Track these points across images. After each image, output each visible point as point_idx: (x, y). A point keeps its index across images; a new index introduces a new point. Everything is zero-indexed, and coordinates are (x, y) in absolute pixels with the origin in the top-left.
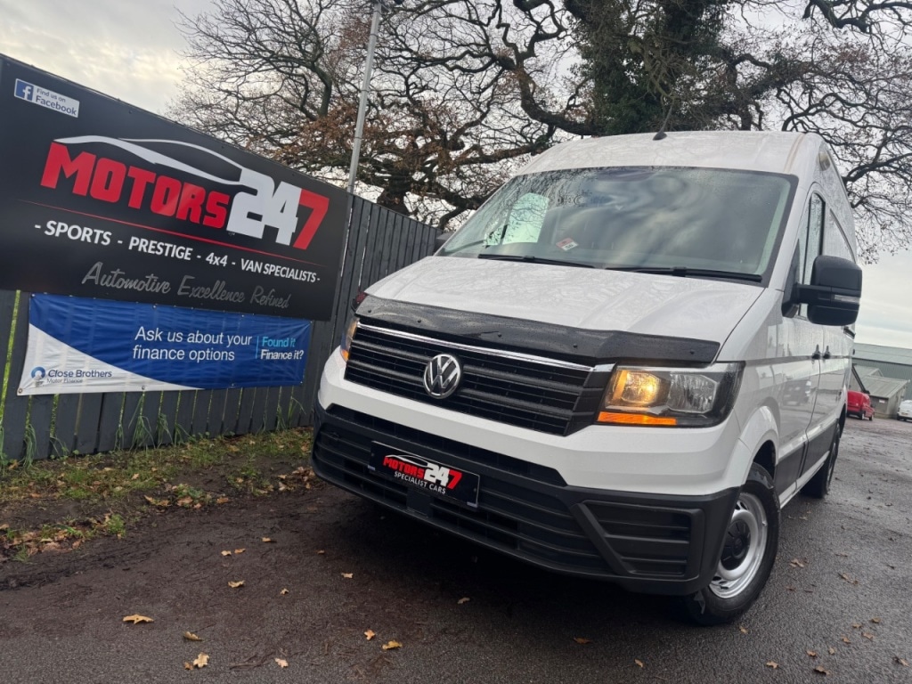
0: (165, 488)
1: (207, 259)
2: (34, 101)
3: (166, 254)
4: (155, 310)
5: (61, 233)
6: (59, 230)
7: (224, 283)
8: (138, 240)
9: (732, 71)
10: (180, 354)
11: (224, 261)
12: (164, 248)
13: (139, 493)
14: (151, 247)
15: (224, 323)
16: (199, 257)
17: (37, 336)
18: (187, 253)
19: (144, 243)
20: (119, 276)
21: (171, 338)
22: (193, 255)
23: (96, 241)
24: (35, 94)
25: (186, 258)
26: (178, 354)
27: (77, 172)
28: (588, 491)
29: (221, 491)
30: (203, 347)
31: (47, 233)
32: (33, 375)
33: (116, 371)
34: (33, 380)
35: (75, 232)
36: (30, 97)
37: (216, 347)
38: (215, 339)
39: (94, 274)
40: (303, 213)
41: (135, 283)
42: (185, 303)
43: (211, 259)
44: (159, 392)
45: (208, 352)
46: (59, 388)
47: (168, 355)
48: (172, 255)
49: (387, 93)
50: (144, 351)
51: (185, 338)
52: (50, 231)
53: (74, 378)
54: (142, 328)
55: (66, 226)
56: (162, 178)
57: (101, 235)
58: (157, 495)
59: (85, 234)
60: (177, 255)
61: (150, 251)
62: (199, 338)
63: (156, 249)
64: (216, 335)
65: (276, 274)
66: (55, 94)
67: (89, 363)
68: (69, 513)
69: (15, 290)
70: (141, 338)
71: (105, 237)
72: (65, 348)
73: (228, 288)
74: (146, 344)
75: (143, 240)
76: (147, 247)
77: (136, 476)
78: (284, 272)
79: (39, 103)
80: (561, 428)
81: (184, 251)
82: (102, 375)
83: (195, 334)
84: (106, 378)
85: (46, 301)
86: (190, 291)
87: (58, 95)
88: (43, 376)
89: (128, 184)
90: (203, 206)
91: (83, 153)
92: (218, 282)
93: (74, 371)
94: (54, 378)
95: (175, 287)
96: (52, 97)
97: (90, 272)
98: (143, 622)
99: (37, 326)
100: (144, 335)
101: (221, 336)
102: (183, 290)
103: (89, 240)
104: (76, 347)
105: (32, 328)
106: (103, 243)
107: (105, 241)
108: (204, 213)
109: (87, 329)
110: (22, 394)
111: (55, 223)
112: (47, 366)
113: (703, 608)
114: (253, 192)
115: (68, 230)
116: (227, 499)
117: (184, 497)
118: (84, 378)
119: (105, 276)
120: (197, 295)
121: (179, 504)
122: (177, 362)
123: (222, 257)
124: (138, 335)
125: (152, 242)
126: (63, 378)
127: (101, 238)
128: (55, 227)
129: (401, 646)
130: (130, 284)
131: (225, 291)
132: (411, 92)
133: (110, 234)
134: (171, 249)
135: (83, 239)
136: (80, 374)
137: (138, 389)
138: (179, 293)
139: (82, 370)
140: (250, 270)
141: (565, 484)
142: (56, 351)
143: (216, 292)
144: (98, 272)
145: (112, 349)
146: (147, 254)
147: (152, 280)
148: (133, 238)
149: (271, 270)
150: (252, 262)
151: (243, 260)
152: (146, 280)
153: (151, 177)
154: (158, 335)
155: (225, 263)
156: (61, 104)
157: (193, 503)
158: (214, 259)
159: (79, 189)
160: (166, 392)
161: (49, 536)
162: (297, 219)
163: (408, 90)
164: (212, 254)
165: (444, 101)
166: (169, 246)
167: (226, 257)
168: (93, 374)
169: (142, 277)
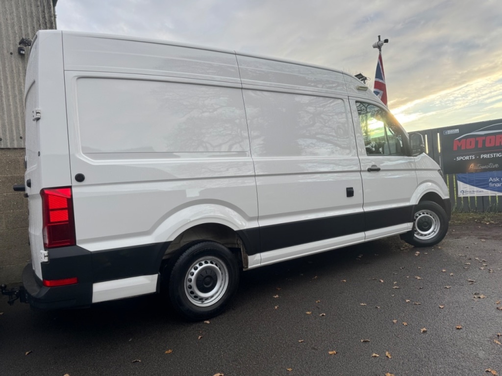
2: (448, 134)
3: (495, 157)
4: (495, 173)
8: (483, 155)
12: (493, 155)
14: (488, 156)
17: (460, 184)
19: (486, 156)
20: (480, 166)
23: (471, 159)
24: (448, 132)
27: (462, 144)
31: (457, 160)
33: (485, 190)
34: (461, 193)
35: (464, 158)
41: (485, 166)
46: (469, 195)
54: (491, 178)
56: (487, 137)
59: (467, 158)
60: (499, 156)
63: (490, 156)
67: (475, 189)
69: (453, 174)
70: (491, 181)
71: (473, 157)
72: (468, 185)
74: (493, 183)
82: (480, 192)
84: (482, 192)
85: (461, 175)
88: (464, 192)
89: (477, 142)
91: (462, 140)
94: (467, 193)
96: (452, 131)
97: (471, 166)
99: (460, 181)
103: (469, 159)
104: (471, 185)
105: (458, 182)
106: (473, 159)
109: (473, 180)
110: (460, 196)
112: (464, 190)
115: (462, 158)
118: (475, 192)
119: (475, 167)
126: (469, 193)
128: (459, 158)
134: (496, 155)
136: (473, 191)
137: (494, 195)
142: (466, 186)
145: (483, 184)
146: (488, 158)
147: (491, 165)
152: (489, 165)
154: (497, 180)
156: (454, 131)
159: (463, 148)
166: (495, 154)
168: (477, 191)
169: (487, 164)
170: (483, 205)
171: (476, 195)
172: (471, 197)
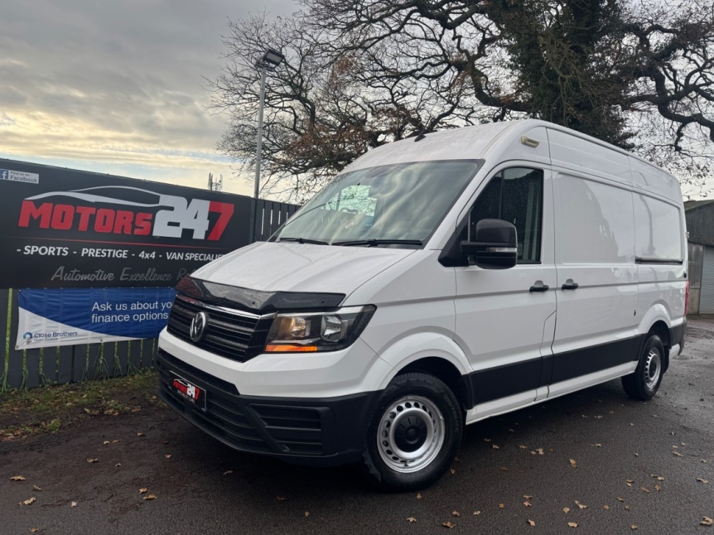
0: (101, 403)
1: (140, 256)
2: (9, 179)
3: (109, 256)
4: (105, 292)
5: (34, 253)
6: (33, 251)
7: (154, 269)
8: (87, 250)
9: (644, 41)
10: (126, 318)
11: (153, 255)
12: (107, 252)
13: (82, 406)
14: (97, 253)
15: (158, 295)
16: (133, 255)
17: (24, 314)
18: (124, 254)
19: (92, 251)
20: (76, 273)
21: (118, 307)
22: (129, 254)
23: (58, 254)
24: (10, 175)
25: (124, 257)
26: (125, 318)
27: (41, 216)
28: (251, 398)
29: (139, 404)
30: (143, 311)
31: (25, 253)
32: (24, 337)
33: (80, 331)
34: (25, 340)
35: (43, 251)
36: (7, 177)
37: (153, 311)
38: (152, 306)
39: (59, 273)
40: (213, 217)
41: (89, 276)
42: (127, 285)
43: (142, 255)
44: (114, 342)
45: (147, 314)
46: (43, 344)
47: (117, 318)
48: (114, 256)
49: (378, 102)
50: (99, 317)
51: (129, 307)
52: (27, 252)
53: (52, 337)
54: (96, 303)
55: (37, 248)
56: (101, 210)
57: (62, 250)
58: (93, 407)
59: (50, 251)
60: (117, 256)
61: (97, 256)
62: (140, 306)
63: (101, 254)
64: (152, 303)
65: (195, 259)
66: (22, 173)
67: (61, 327)
68: (31, 419)
69: (8, 288)
70: (96, 310)
71: (64, 250)
72: (44, 320)
73: (158, 272)
74: (100, 313)
75: (91, 250)
76: (95, 254)
77: (85, 396)
78: (202, 257)
79: (13, 179)
80: (242, 357)
81: (122, 253)
82: (70, 334)
83: (136, 304)
84: (73, 336)
85: (29, 293)
86: (129, 277)
87: (25, 173)
88: (31, 337)
89: (77, 217)
90: (133, 223)
91: (45, 203)
92: (150, 269)
93: (52, 333)
94: (38, 338)
95: (117, 275)
96: (21, 174)
97: (57, 273)
98: (19, 480)
99: (25, 307)
100: (98, 308)
101: (157, 303)
102: (124, 277)
103: (53, 254)
104: (51, 319)
105: (21, 310)
106: (63, 254)
107: (65, 253)
108: (134, 227)
109: (58, 307)
110: (19, 349)
111: (29, 247)
112: (33, 331)
113: (380, 479)
114: (171, 209)
115: (39, 250)
116: (139, 409)
117: (110, 408)
118: (59, 337)
119: (67, 274)
120: (135, 279)
121: (106, 412)
122: (124, 322)
123: (151, 253)
124: (94, 308)
125: (98, 250)
126: (44, 338)
127: (62, 251)
128: (30, 249)
129: (156, 498)
130: (84, 278)
131: (156, 274)
132: (395, 99)
133: (67, 249)
134: (112, 253)
135: (49, 254)
136: (55, 334)
137: (98, 341)
138: (121, 279)
139: (57, 332)
140: (174, 259)
141: (238, 394)
142: (38, 322)
143: (149, 275)
144: (62, 272)
145: (77, 318)
146: (95, 257)
147: (100, 273)
148: (84, 249)
149: (191, 257)
150: (175, 254)
151: (167, 253)
152: (96, 274)
153: (93, 210)
154: (109, 307)
155: (154, 257)
156: (27, 177)
157: (114, 413)
158: (145, 255)
159: (44, 224)
160: (119, 342)
161: (12, 432)
162: (208, 221)
163: (393, 98)
164: (143, 252)
165: (422, 101)
166: (110, 251)
167: (154, 253)
168: (64, 334)
169: (93, 272)
170: (73, 366)
171: (59, 342)
172: (45, 349)
